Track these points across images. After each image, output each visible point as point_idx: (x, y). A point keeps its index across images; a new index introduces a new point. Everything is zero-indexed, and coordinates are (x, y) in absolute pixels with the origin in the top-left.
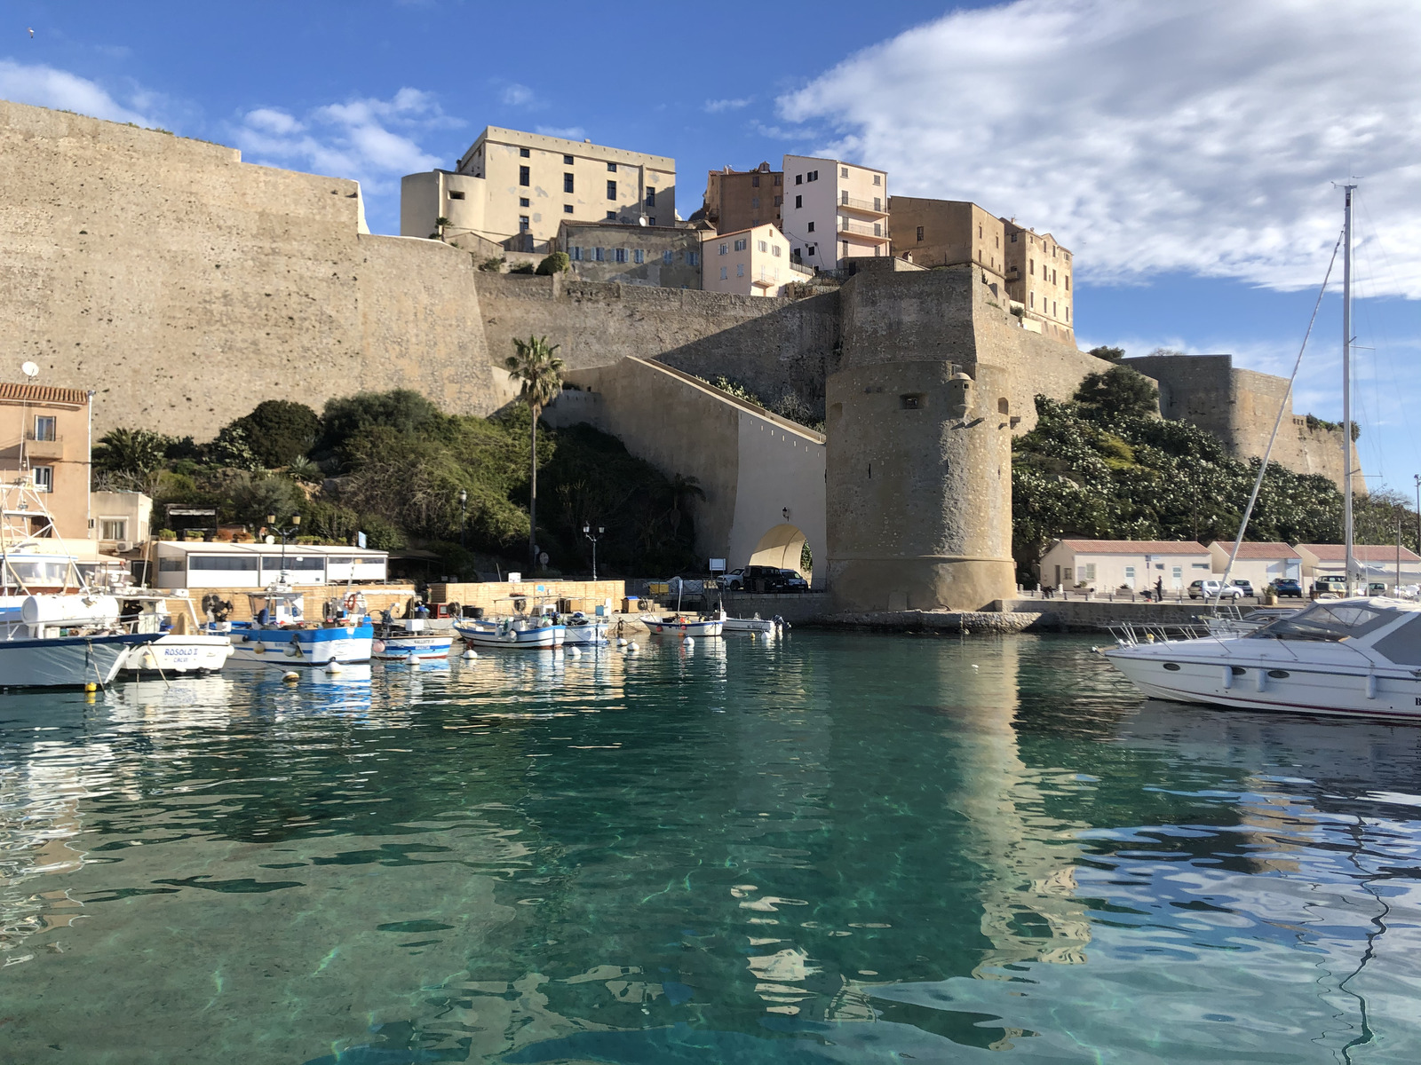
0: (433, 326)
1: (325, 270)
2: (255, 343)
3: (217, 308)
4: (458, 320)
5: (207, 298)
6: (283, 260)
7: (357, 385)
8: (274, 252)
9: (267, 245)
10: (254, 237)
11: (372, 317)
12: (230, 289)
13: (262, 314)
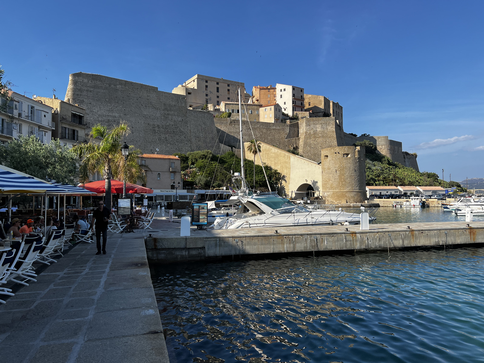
0: (206, 133)
1: (180, 119)
2: (166, 138)
3: (157, 129)
4: (211, 132)
5: (154, 127)
6: (170, 117)
7: (190, 148)
8: (168, 114)
9: (166, 112)
10: (163, 110)
11: (192, 131)
12: (159, 124)
13: (167, 130)
